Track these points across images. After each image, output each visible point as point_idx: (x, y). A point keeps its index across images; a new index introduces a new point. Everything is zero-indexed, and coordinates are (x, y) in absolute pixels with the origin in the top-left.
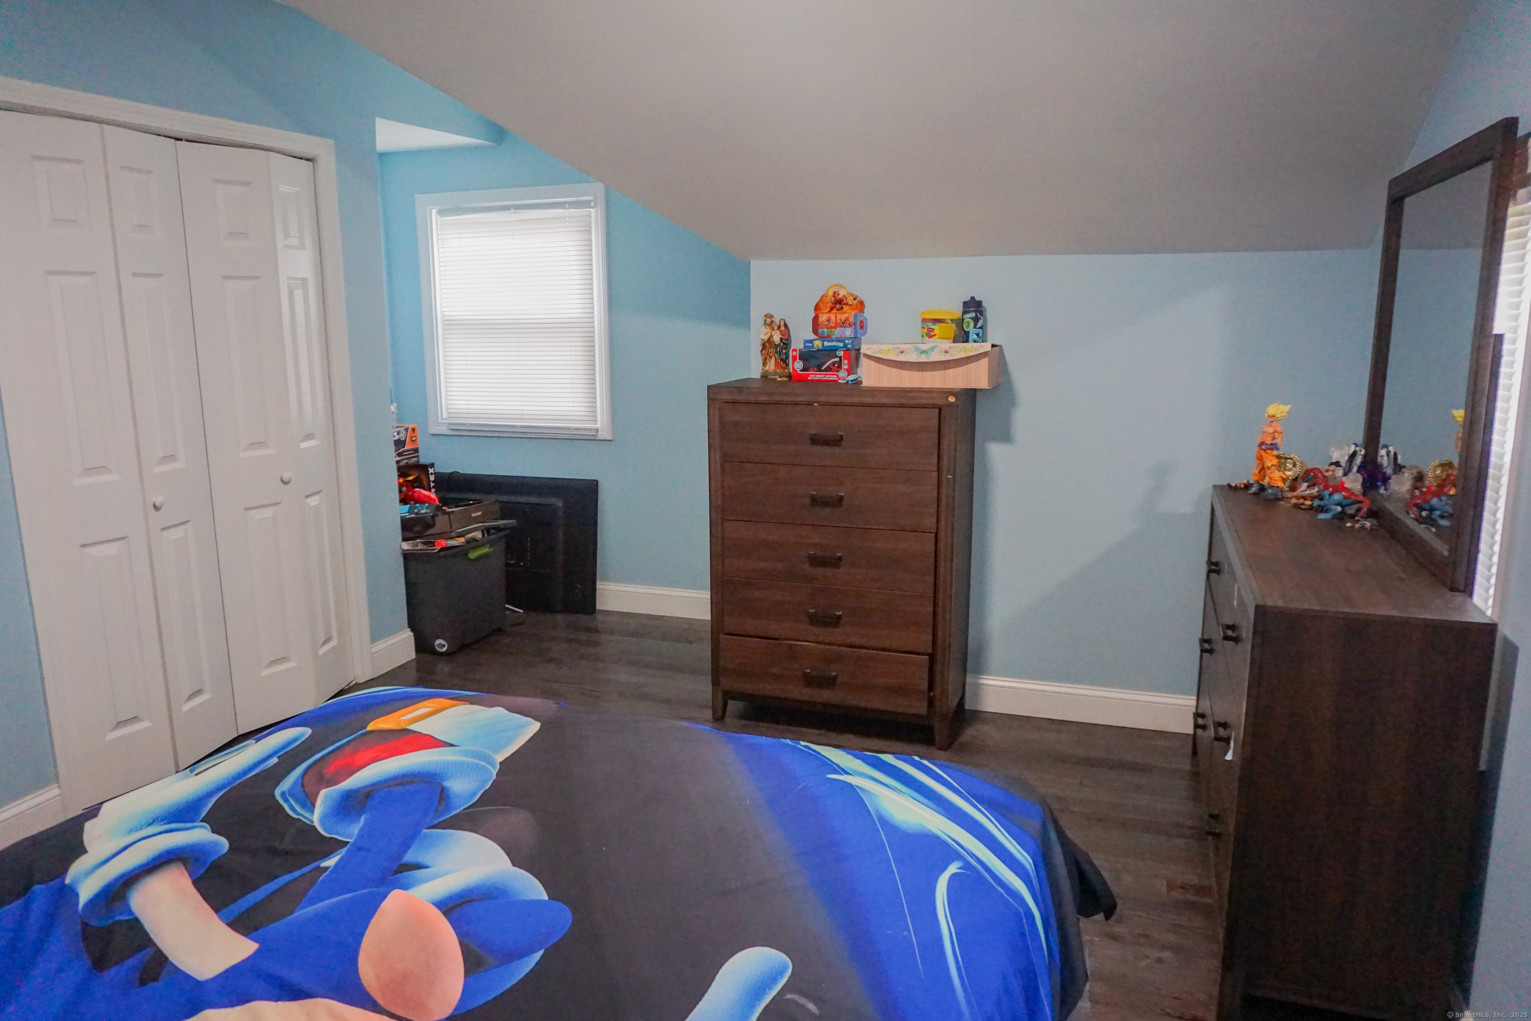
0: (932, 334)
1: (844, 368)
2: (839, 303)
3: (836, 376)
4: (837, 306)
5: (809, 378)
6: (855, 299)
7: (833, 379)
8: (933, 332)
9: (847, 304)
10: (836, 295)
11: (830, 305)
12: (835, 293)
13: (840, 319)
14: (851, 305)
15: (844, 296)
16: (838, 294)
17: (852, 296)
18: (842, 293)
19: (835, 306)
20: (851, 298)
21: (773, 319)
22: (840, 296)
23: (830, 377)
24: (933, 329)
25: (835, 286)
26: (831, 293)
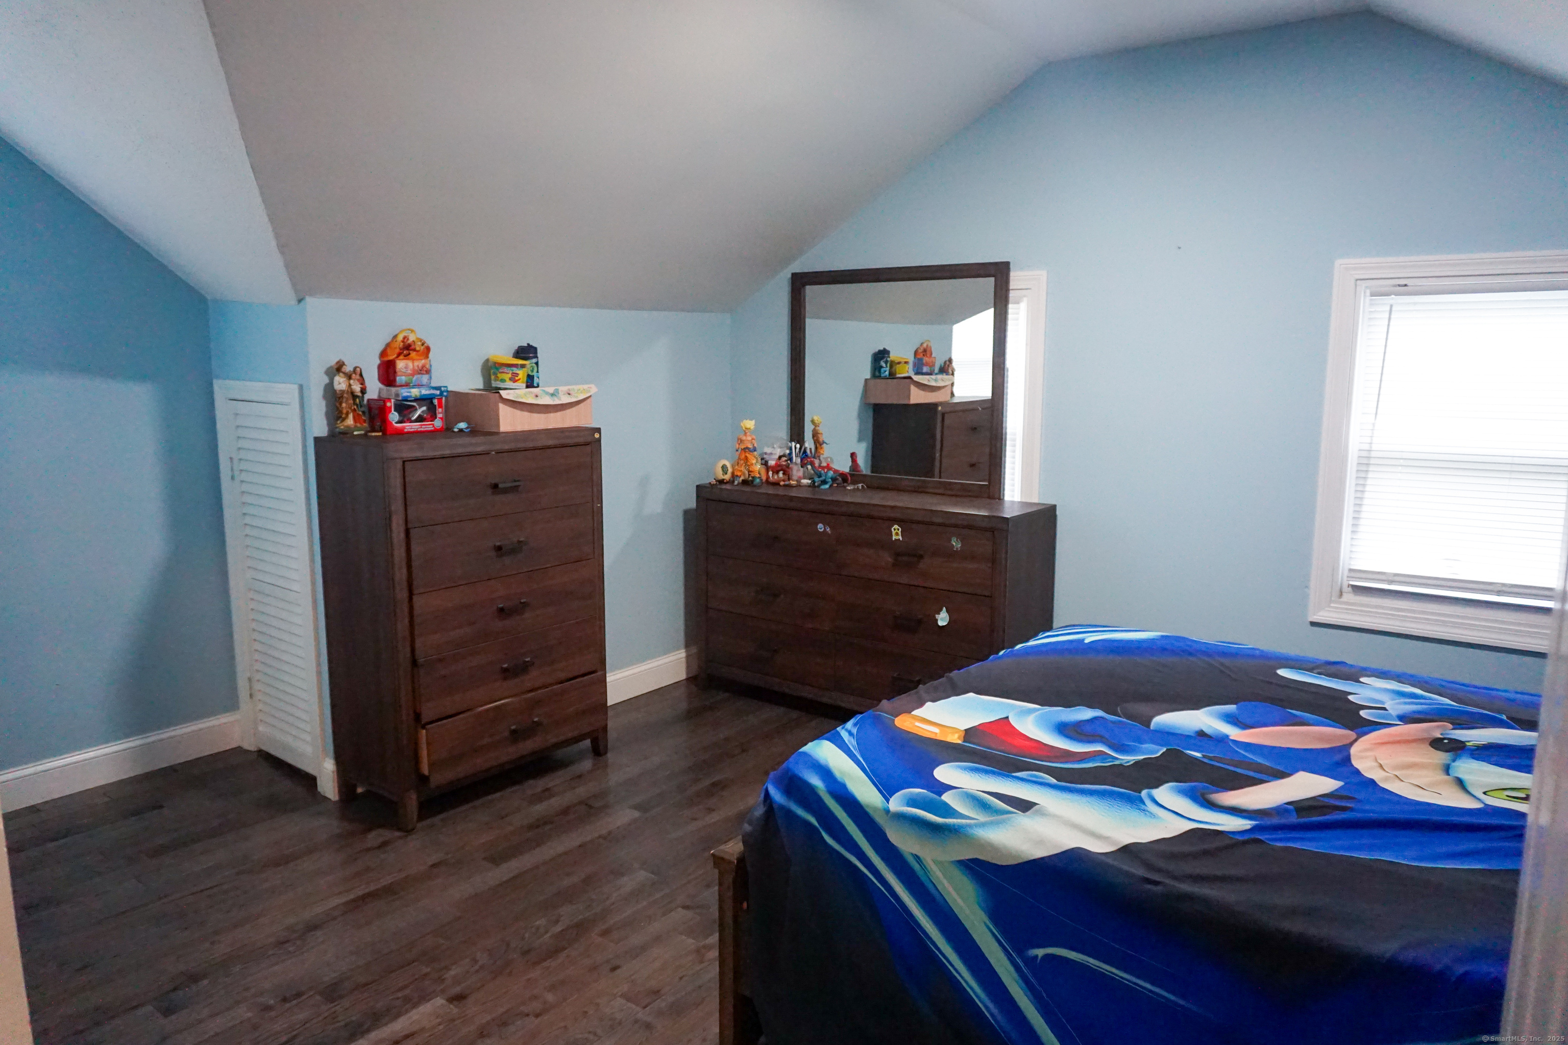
0: (517, 378)
1: (439, 416)
2: (407, 349)
3: (432, 426)
4: (405, 352)
5: (406, 430)
6: (423, 344)
7: (430, 429)
8: (517, 376)
9: (414, 350)
10: (405, 340)
11: (398, 351)
12: (405, 338)
13: (418, 366)
14: (418, 351)
15: (414, 341)
16: (408, 339)
17: (421, 341)
18: (412, 338)
19: (402, 353)
20: (420, 343)
21: (348, 368)
22: (409, 342)
23: (426, 428)
24: (518, 374)
25: (406, 330)
26: (400, 338)
